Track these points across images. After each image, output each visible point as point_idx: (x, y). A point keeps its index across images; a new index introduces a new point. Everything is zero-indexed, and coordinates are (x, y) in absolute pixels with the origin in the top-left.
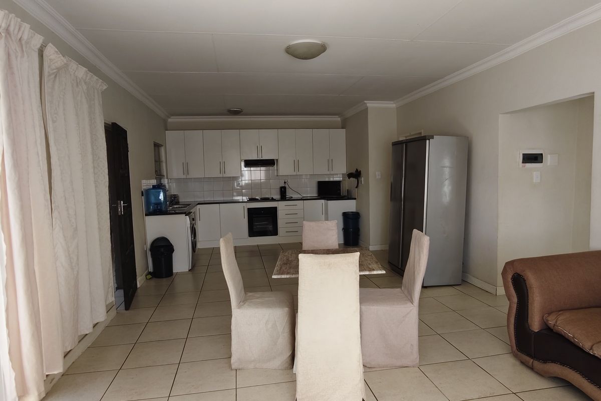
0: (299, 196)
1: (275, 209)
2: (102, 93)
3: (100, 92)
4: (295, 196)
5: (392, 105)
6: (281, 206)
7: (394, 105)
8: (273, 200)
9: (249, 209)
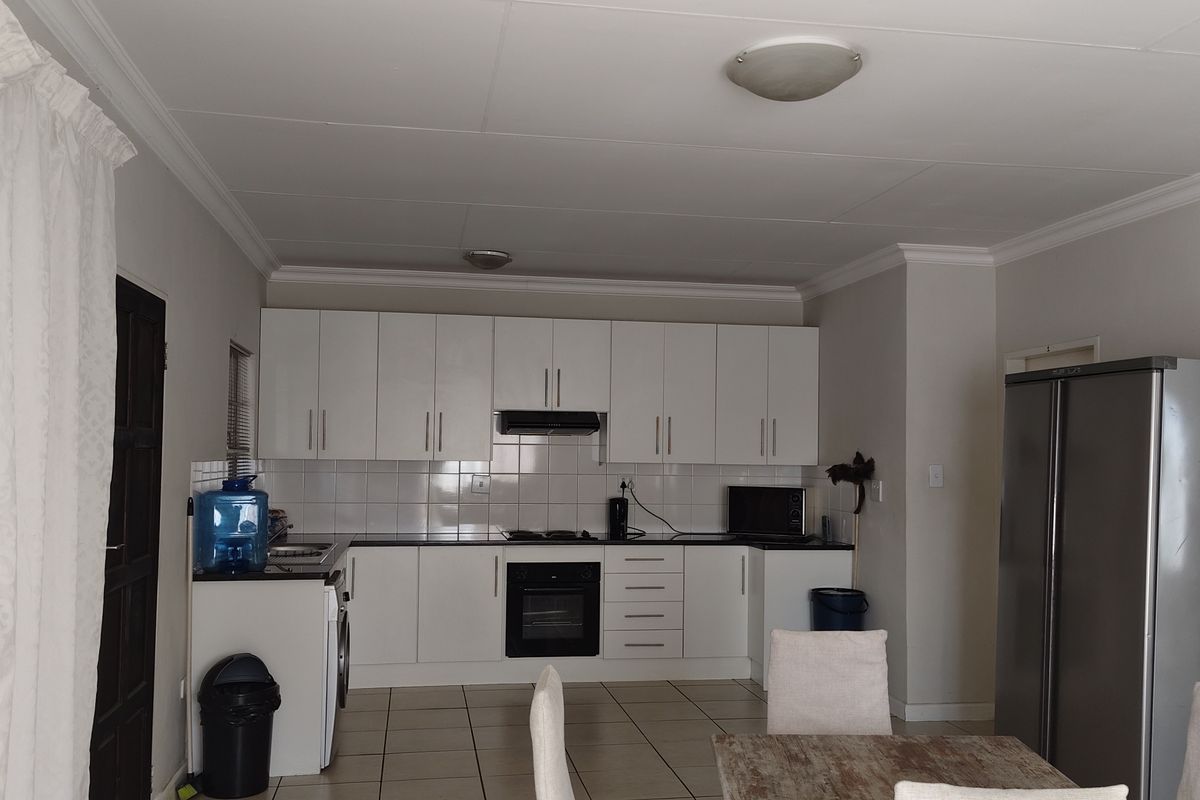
0: (665, 532)
1: (594, 569)
2: (115, 171)
3: (111, 169)
4: (654, 530)
5: (982, 258)
6: (612, 560)
7: (990, 259)
8: (586, 539)
9: (511, 567)
